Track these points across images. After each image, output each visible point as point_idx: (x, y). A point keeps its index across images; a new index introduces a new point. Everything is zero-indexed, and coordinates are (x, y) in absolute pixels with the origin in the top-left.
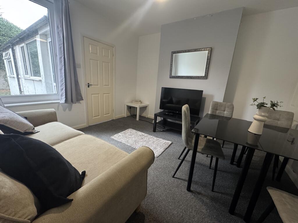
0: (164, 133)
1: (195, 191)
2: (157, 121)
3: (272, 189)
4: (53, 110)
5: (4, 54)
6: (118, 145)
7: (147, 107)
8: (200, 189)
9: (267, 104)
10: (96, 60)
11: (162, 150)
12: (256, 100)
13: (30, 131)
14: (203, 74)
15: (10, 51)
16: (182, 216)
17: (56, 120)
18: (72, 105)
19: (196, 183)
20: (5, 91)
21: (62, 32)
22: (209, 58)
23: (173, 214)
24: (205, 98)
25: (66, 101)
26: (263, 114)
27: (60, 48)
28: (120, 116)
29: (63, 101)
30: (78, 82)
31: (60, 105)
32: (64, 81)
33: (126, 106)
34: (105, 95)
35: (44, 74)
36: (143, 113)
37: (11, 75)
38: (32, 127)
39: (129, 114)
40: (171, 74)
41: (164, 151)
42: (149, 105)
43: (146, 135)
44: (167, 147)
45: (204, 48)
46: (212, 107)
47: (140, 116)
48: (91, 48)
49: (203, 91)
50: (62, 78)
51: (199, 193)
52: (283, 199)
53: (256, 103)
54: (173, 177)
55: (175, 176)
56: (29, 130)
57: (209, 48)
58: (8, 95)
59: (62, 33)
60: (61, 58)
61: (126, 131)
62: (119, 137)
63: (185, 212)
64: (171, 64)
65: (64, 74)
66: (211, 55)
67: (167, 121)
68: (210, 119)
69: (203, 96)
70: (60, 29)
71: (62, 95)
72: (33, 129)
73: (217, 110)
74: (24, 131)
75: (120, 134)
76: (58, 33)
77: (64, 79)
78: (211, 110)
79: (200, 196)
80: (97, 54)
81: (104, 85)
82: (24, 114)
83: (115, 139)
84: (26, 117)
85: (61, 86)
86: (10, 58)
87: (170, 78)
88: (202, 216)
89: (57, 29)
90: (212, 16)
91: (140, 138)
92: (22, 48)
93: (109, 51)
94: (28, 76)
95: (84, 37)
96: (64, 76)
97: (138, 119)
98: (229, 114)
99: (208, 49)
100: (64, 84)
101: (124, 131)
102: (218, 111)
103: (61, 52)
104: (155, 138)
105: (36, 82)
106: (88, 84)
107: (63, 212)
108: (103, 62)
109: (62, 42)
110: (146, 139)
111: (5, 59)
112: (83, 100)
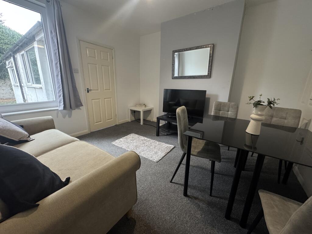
0: (168, 137)
1: (192, 196)
2: (160, 125)
3: (263, 192)
4: (50, 117)
5: (7, 62)
6: (118, 150)
7: (151, 110)
8: (198, 194)
9: (264, 102)
10: (95, 64)
11: (163, 154)
12: (252, 99)
13: (25, 139)
14: (206, 73)
15: (12, 59)
16: (174, 222)
17: (54, 128)
18: (72, 111)
19: (194, 188)
20: (12, 100)
21: (56, 37)
22: (211, 55)
23: (166, 220)
24: (209, 99)
25: (65, 107)
26: (259, 113)
27: (55, 54)
28: (123, 121)
29: (61, 108)
30: (76, 87)
31: (59, 112)
32: (61, 88)
33: (129, 111)
34: (106, 99)
35: (43, 81)
36: (148, 117)
37: (15, 84)
38: (27, 135)
39: (133, 119)
40: (173, 74)
41: (165, 155)
42: (153, 108)
43: (148, 139)
44: (168, 152)
45: (206, 45)
46: (215, 107)
47: (144, 120)
48: (89, 52)
49: (206, 91)
50: (59, 85)
51: (196, 198)
52: (272, 202)
53: (253, 101)
54: (171, 182)
55: (173, 181)
56: (23, 138)
57: (211, 44)
58: (14, 103)
59: (56, 39)
60: (56, 64)
61: (129, 136)
62: (120, 142)
63: (178, 217)
64: (173, 64)
65: (60, 80)
66: (213, 52)
67: (172, 124)
68: (213, 120)
69: (207, 96)
70: (54, 34)
71: (60, 102)
72: (28, 137)
73: (220, 110)
74: (18, 139)
75: (121, 139)
76: (52, 38)
77: (61, 85)
78: (214, 111)
79: (197, 201)
80: (95, 57)
81: (105, 89)
82: (21, 122)
83: (116, 145)
84: (23, 125)
85: (59, 93)
86: (13, 67)
87: (173, 78)
88: (195, 221)
89: (50, 35)
90: (213, 9)
91: (142, 142)
92: (23, 56)
93: (108, 53)
94: (30, 84)
95: (80, 40)
96: (61, 83)
97: (142, 123)
98: (233, 115)
99: (210, 46)
100: (62, 90)
101: (126, 137)
102: (221, 112)
103: (57, 58)
104: (157, 143)
105: (38, 89)
106: (88, 89)
107: (27, 216)
108: (102, 65)
109: (57, 48)
110: (147, 143)
111: (9, 68)
112: (82, 106)
